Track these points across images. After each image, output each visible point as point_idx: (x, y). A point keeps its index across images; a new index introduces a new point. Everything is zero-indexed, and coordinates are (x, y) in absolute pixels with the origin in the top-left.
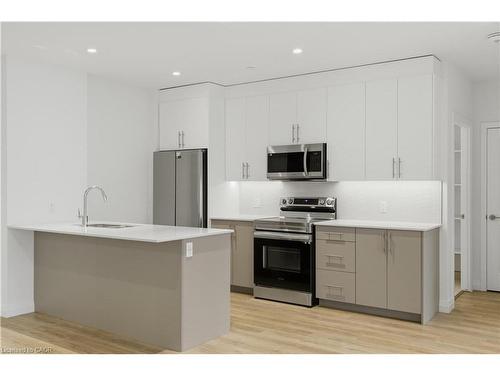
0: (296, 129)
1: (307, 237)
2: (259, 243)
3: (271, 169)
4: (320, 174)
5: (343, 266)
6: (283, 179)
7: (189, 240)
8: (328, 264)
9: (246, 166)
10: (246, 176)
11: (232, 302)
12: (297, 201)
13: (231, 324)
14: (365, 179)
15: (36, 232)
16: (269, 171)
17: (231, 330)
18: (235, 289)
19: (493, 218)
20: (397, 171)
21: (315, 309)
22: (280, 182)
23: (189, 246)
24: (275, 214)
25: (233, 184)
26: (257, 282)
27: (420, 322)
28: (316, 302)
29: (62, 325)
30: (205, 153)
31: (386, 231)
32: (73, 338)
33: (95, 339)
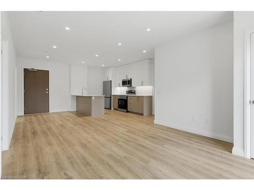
0: (127, 76)
1: (126, 98)
4: (130, 85)
10: (119, 86)
16: (123, 85)
27: (143, 115)
28: (128, 112)
30: (111, 81)
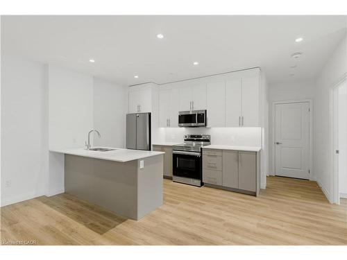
0: (192, 103)
1: (198, 154)
2: (175, 156)
3: (180, 122)
4: (204, 124)
5: (216, 168)
6: (185, 127)
7: (142, 159)
8: (209, 167)
9: (168, 121)
10: (169, 125)
11: (164, 184)
12: (192, 136)
13: (164, 199)
14: (225, 127)
15: (65, 154)
16: (179, 123)
17: (164, 203)
18: (165, 177)
19: (278, 143)
20: (241, 122)
21: (203, 188)
22: (184, 128)
23: (142, 162)
24: (181, 143)
25: (162, 129)
26: (174, 174)
27: (255, 196)
28: (202, 184)
29: (76, 202)
30: (150, 114)
31: (238, 152)
32: (80, 211)
33: (92, 212)
